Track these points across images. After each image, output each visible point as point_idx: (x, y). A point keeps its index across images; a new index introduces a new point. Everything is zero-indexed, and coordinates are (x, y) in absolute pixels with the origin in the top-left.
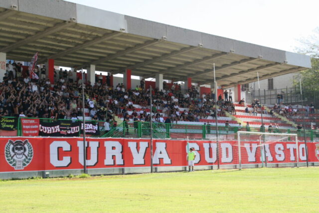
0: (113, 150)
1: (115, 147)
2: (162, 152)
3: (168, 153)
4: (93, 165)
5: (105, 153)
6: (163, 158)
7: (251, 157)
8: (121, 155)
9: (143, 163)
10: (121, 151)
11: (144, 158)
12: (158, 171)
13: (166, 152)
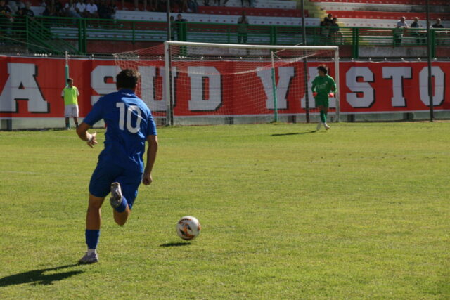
2: (24, 85)
3: (40, 88)
6: (27, 100)
7: (276, 98)
12: (13, 128)
13: (36, 86)
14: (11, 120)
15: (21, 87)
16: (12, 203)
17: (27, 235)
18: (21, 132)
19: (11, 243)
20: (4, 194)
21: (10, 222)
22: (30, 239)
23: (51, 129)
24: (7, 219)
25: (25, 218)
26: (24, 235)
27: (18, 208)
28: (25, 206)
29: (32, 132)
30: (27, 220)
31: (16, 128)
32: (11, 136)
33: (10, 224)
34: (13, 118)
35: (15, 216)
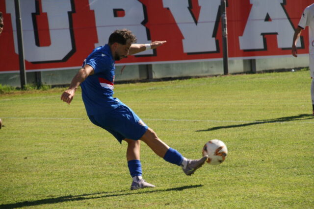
0: (119, 19)
1: (122, 10)
2: (271, 16)
3: (289, 19)
4: (61, 58)
5: (94, 28)
6: (276, 34)
8: (143, 29)
9: (214, 49)
10: (142, 19)
11: (214, 35)
12: (257, 70)
13: (285, 16)
14: (254, 60)
15: (268, 19)
16: (261, 159)
17: (281, 196)
18: (267, 74)
19: (263, 206)
20: (251, 149)
21: (260, 181)
22: (285, 201)
23: (302, 68)
24: (256, 178)
25: (277, 176)
26: (277, 196)
27: (268, 165)
28: (275, 162)
29: (280, 73)
30: (281, 179)
31: (261, 70)
32: (256, 80)
33: (261, 184)
34: (257, 58)
35: (265, 175)
